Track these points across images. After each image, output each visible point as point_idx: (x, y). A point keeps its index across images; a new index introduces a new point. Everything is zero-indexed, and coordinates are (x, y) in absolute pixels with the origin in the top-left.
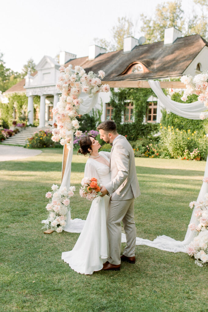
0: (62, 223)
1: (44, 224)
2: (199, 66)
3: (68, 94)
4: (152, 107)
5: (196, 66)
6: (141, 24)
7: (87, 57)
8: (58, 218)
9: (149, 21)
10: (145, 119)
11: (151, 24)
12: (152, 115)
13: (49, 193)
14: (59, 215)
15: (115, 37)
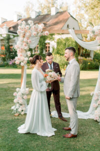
0: (24, 109)
1: (13, 110)
2: (68, 26)
3: (24, 37)
4: (47, 45)
5: (66, 26)
6: (38, 5)
7: (13, 21)
8: (21, 106)
9: (42, 4)
10: (44, 51)
11: (43, 6)
12: (48, 49)
13: (16, 93)
14: (21, 105)
15: (25, 11)
